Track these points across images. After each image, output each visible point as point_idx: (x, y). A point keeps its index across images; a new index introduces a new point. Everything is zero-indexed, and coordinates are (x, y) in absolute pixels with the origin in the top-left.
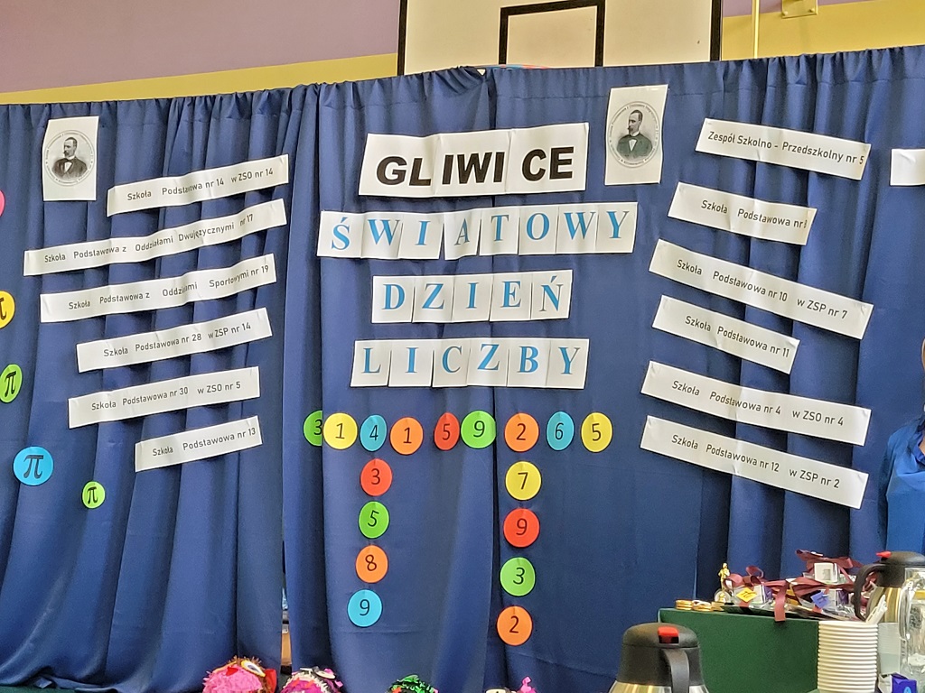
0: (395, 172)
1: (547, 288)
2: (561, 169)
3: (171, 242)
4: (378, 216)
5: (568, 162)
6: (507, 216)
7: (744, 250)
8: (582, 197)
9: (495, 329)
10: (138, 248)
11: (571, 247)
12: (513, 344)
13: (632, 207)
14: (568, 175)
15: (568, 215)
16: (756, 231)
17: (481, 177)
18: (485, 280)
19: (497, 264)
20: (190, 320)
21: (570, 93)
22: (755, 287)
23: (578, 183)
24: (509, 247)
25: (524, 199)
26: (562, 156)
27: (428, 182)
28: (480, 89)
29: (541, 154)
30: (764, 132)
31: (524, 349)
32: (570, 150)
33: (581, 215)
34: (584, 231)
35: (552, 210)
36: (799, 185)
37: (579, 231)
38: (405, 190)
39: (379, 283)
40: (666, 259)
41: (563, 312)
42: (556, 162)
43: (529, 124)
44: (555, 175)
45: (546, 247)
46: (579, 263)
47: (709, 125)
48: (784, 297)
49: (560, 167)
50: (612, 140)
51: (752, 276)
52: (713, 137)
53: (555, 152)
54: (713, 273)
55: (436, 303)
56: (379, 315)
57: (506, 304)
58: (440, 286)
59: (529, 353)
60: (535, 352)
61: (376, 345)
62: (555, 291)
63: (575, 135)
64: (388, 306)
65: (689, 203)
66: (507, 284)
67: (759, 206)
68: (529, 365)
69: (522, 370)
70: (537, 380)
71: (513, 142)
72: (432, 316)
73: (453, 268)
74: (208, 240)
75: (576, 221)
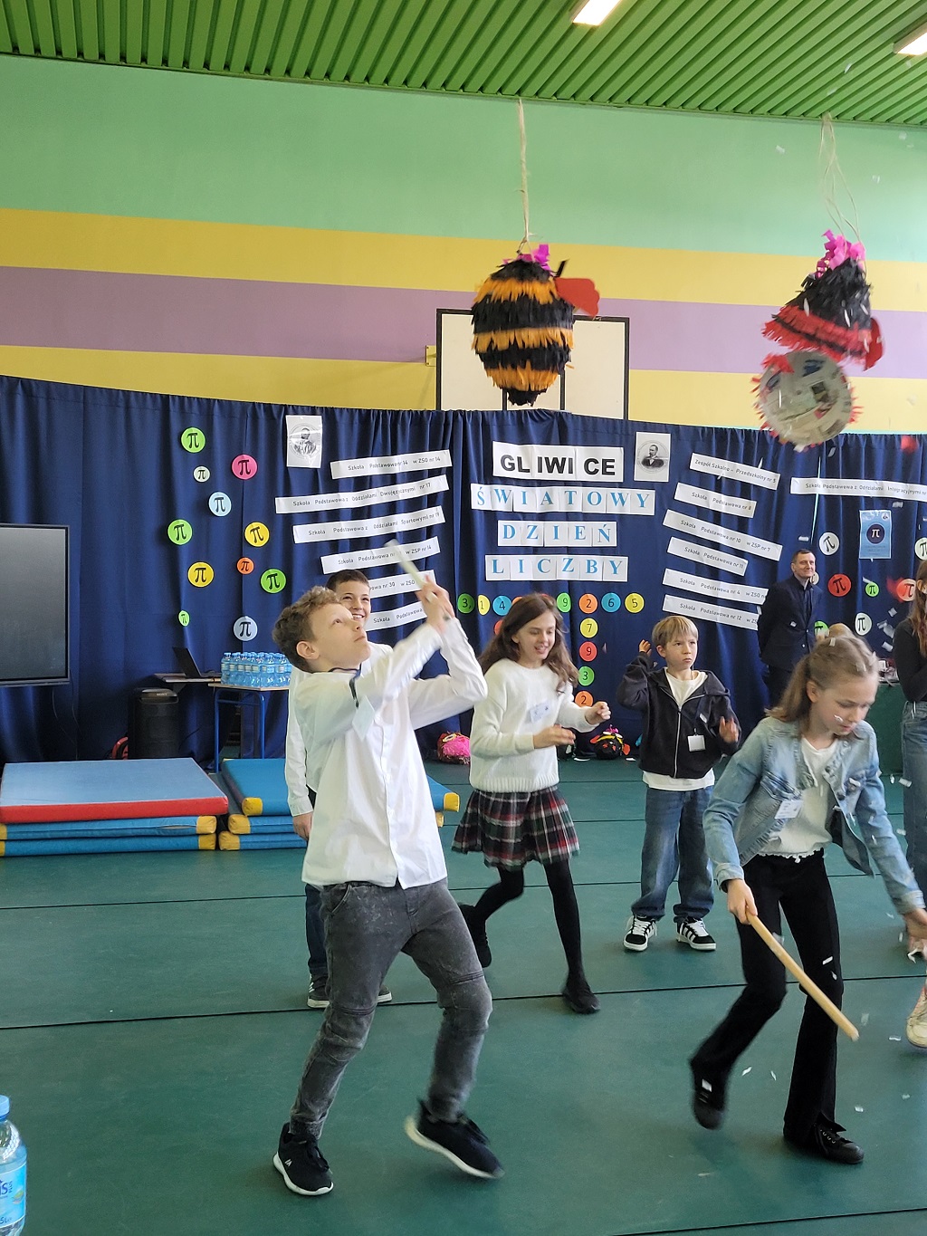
0: (510, 464)
1: (601, 530)
2: (608, 470)
3: (377, 496)
4: (499, 487)
5: (612, 467)
6: (576, 492)
7: (717, 518)
8: (620, 485)
9: (570, 551)
10: (354, 499)
11: (615, 510)
12: (583, 558)
13: (652, 493)
14: (613, 473)
15: (613, 494)
16: (723, 509)
17: (561, 471)
18: (563, 525)
19: (569, 516)
21: (611, 431)
22: (723, 535)
23: (619, 477)
24: (577, 508)
25: (585, 484)
26: (608, 464)
27: (528, 471)
28: (553, 422)
29: (596, 462)
30: (726, 463)
31: (589, 561)
32: (613, 461)
33: (620, 495)
34: (623, 503)
35: (602, 490)
36: (744, 490)
37: (620, 503)
38: (516, 474)
39: (501, 523)
40: (672, 519)
41: (613, 543)
42: (605, 467)
43: (585, 444)
44: (604, 472)
45: (601, 510)
46: (621, 520)
47: (695, 457)
48: (739, 541)
50: (639, 457)
51: (721, 530)
52: (698, 462)
53: (604, 461)
54: (702, 528)
55: (533, 536)
56: (501, 542)
57: (577, 538)
58: (535, 527)
59: (592, 563)
60: (595, 563)
61: (500, 558)
62: (607, 532)
63: (616, 453)
64: (506, 537)
65: (684, 493)
66: (577, 527)
67: (723, 498)
68: (592, 569)
69: (589, 571)
70: (597, 577)
71: (577, 454)
72: (532, 543)
73: (542, 517)
74: (399, 497)
75: (617, 497)
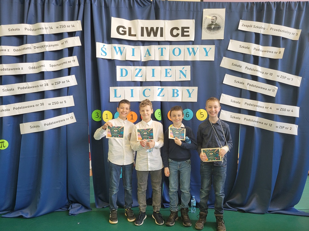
0: (123, 31)
1: (181, 71)
2: (185, 34)
3: (30, 49)
4: (117, 46)
5: (188, 32)
6: (165, 48)
7: (256, 60)
8: (193, 43)
9: (162, 84)
10: (14, 50)
11: (189, 58)
12: (170, 89)
13: (213, 47)
14: (188, 36)
15: (188, 49)
16: (260, 54)
17: (155, 35)
18: (158, 68)
19: (161, 63)
20: (43, 78)
21: (187, 9)
22: (260, 71)
23: (192, 38)
24: (166, 58)
25: (170, 43)
26: (185, 30)
27: (135, 35)
29: (177, 29)
30: (263, 25)
31: (174, 90)
32: (188, 28)
33: (193, 49)
34: (195, 54)
35: (182, 47)
36: (276, 41)
37: (192, 54)
38: (127, 37)
39: (118, 68)
40: (226, 63)
41: (188, 78)
42: (183, 31)
43: (171, 19)
44: (183, 35)
45: (181, 58)
46: (193, 64)
47: (242, 22)
48: (271, 74)
49: (185, 33)
51: (259, 68)
52: (243, 25)
53: (183, 28)
54: (245, 67)
55: (140, 75)
56: (119, 79)
57: (166, 76)
58: (140, 70)
59: (176, 91)
60: (178, 91)
61: (119, 89)
62: (184, 72)
63: (190, 23)
64: (122, 76)
65: (234, 46)
66: (166, 70)
67: (261, 47)
68: (176, 95)
69: (173, 96)
70: (179, 99)
71: (166, 25)
72: (138, 79)
73: (145, 64)
74: (48, 49)
75: (191, 50)
